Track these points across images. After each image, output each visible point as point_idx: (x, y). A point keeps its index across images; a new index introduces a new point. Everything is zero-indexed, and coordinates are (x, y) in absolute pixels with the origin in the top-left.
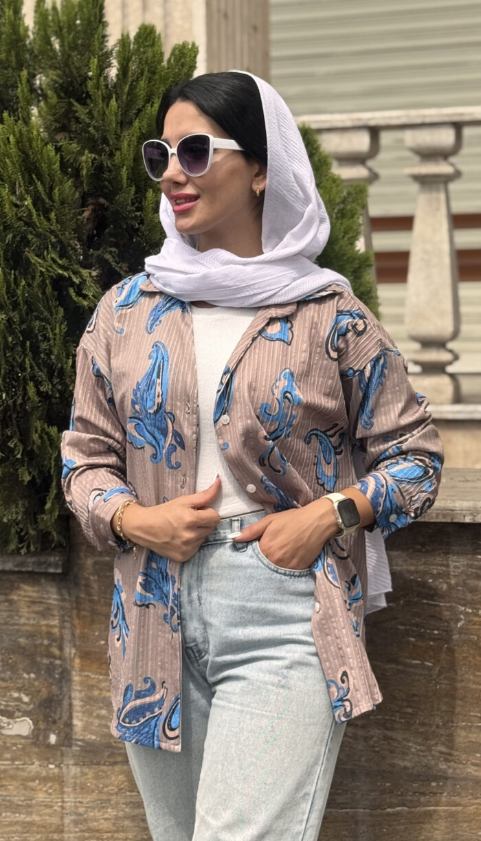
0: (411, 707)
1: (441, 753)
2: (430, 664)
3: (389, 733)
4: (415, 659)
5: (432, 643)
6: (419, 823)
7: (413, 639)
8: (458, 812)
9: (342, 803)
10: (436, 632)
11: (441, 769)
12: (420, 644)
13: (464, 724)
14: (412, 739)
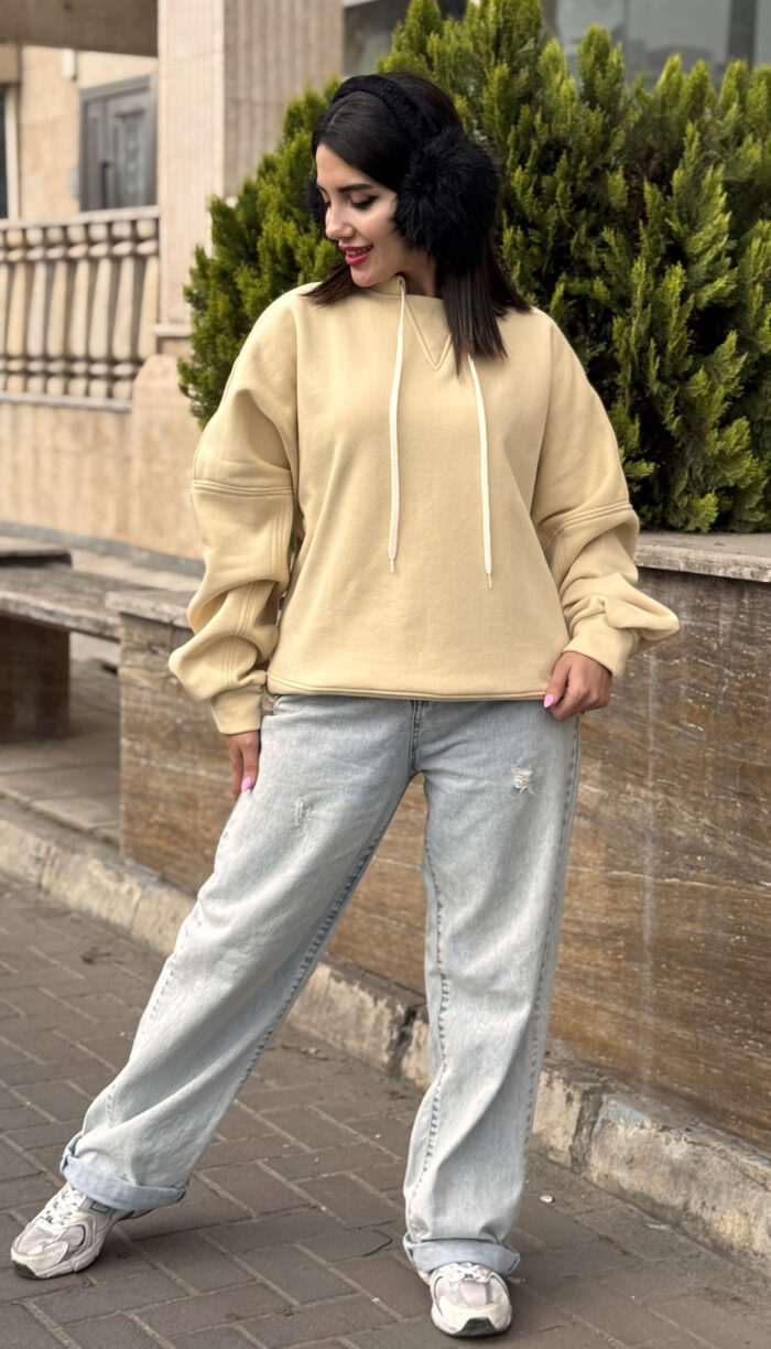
0: (686, 773)
1: (706, 826)
2: (701, 729)
3: (671, 799)
4: (691, 722)
5: (703, 706)
6: (688, 898)
7: (690, 701)
8: (715, 891)
9: (634, 867)
10: (707, 695)
11: (704, 844)
12: (697, 707)
13: (723, 797)
14: (686, 807)
